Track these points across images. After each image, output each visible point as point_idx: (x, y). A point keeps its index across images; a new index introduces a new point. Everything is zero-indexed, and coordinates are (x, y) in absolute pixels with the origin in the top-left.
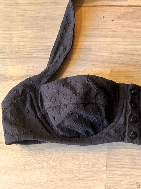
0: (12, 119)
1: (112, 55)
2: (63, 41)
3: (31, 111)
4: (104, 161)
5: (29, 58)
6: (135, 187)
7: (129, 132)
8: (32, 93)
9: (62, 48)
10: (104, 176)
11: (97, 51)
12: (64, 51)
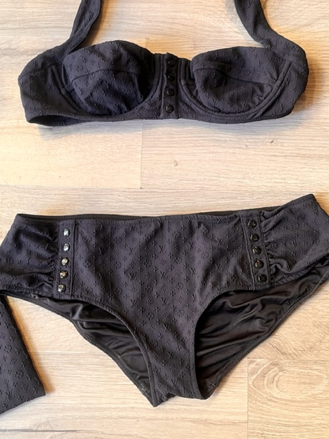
0: (33, 94)
1: (149, 24)
2: (88, 7)
3: (54, 87)
4: (139, 141)
5: (47, 28)
6: (173, 165)
7: (165, 105)
8: (53, 67)
9: (87, 16)
10: (140, 156)
11: (131, 19)
12: (90, 19)
